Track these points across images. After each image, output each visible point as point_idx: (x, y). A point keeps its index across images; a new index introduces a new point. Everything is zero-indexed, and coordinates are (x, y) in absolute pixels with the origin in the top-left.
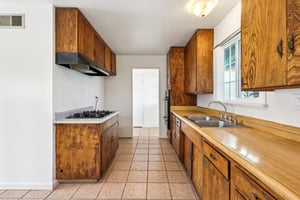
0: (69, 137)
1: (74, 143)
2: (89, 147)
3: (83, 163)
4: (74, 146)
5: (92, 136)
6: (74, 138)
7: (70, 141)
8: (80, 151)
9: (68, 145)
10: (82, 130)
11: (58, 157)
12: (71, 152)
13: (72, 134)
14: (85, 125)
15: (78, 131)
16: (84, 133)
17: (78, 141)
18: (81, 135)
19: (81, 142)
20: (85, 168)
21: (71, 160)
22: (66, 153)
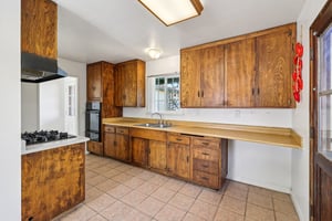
0: (43, 168)
1: (52, 172)
2: (73, 171)
3: (64, 193)
4: (53, 177)
5: (75, 158)
6: (52, 167)
7: (46, 173)
8: (62, 180)
9: (42, 179)
10: (62, 154)
11: (25, 201)
12: (47, 186)
13: (49, 163)
14: (68, 147)
15: (57, 157)
16: (66, 157)
17: (58, 168)
18: (61, 160)
19: (62, 169)
20: (68, 197)
21: (47, 197)
22: (39, 191)
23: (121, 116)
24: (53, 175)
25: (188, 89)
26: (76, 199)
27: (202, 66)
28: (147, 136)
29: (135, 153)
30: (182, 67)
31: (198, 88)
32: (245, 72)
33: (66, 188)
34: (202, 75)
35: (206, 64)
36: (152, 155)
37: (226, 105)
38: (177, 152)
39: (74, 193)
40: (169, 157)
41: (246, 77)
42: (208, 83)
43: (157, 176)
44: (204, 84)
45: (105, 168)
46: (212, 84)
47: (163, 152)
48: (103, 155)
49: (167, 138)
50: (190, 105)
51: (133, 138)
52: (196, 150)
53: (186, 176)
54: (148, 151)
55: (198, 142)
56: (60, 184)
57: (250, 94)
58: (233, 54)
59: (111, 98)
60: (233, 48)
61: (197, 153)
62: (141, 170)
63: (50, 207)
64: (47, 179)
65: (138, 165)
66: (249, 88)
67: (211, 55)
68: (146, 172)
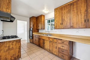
1: (9, 48)
2: (16, 48)
3: (13, 55)
4: (9, 50)
5: (17, 44)
6: (9, 46)
7: (7, 48)
8: (12, 51)
9: (5, 50)
12: (7, 53)
14: (15, 40)
15: (11, 43)
16: (14, 44)
18: (12, 45)
19: (12, 47)
20: (14, 56)
21: (7, 56)
22: (4, 54)
23: (38, 32)
24: (9, 49)
25: (57, 22)
26: (17, 57)
27: (62, 14)
28: (44, 38)
29: (41, 43)
30: (55, 15)
31: (61, 22)
32: (81, 13)
33: (14, 53)
34: (62, 17)
35: (64, 12)
36: (45, 44)
37: (72, 27)
38: (52, 44)
39: (17, 55)
40: (50, 46)
41: (81, 15)
42: (64, 19)
43: (47, 52)
44: (63, 20)
45: (32, 47)
46: (66, 20)
47: (48, 44)
48: (33, 43)
49: (49, 39)
50: (57, 28)
51: (40, 39)
52: (59, 45)
53: (55, 53)
54: (44, 43)
55: (60, 42)
56: (12, 52)
57: (83, 22)
58: (75, 6)
59: (35, 27)
60: (75, 4)
61: (60, 46)
62: (42, 49)
63: (8, 59)
64: (7, 50)
65: (41, 47)
66: (83, 20)
67: (66, 9)
68: (43, 50)
